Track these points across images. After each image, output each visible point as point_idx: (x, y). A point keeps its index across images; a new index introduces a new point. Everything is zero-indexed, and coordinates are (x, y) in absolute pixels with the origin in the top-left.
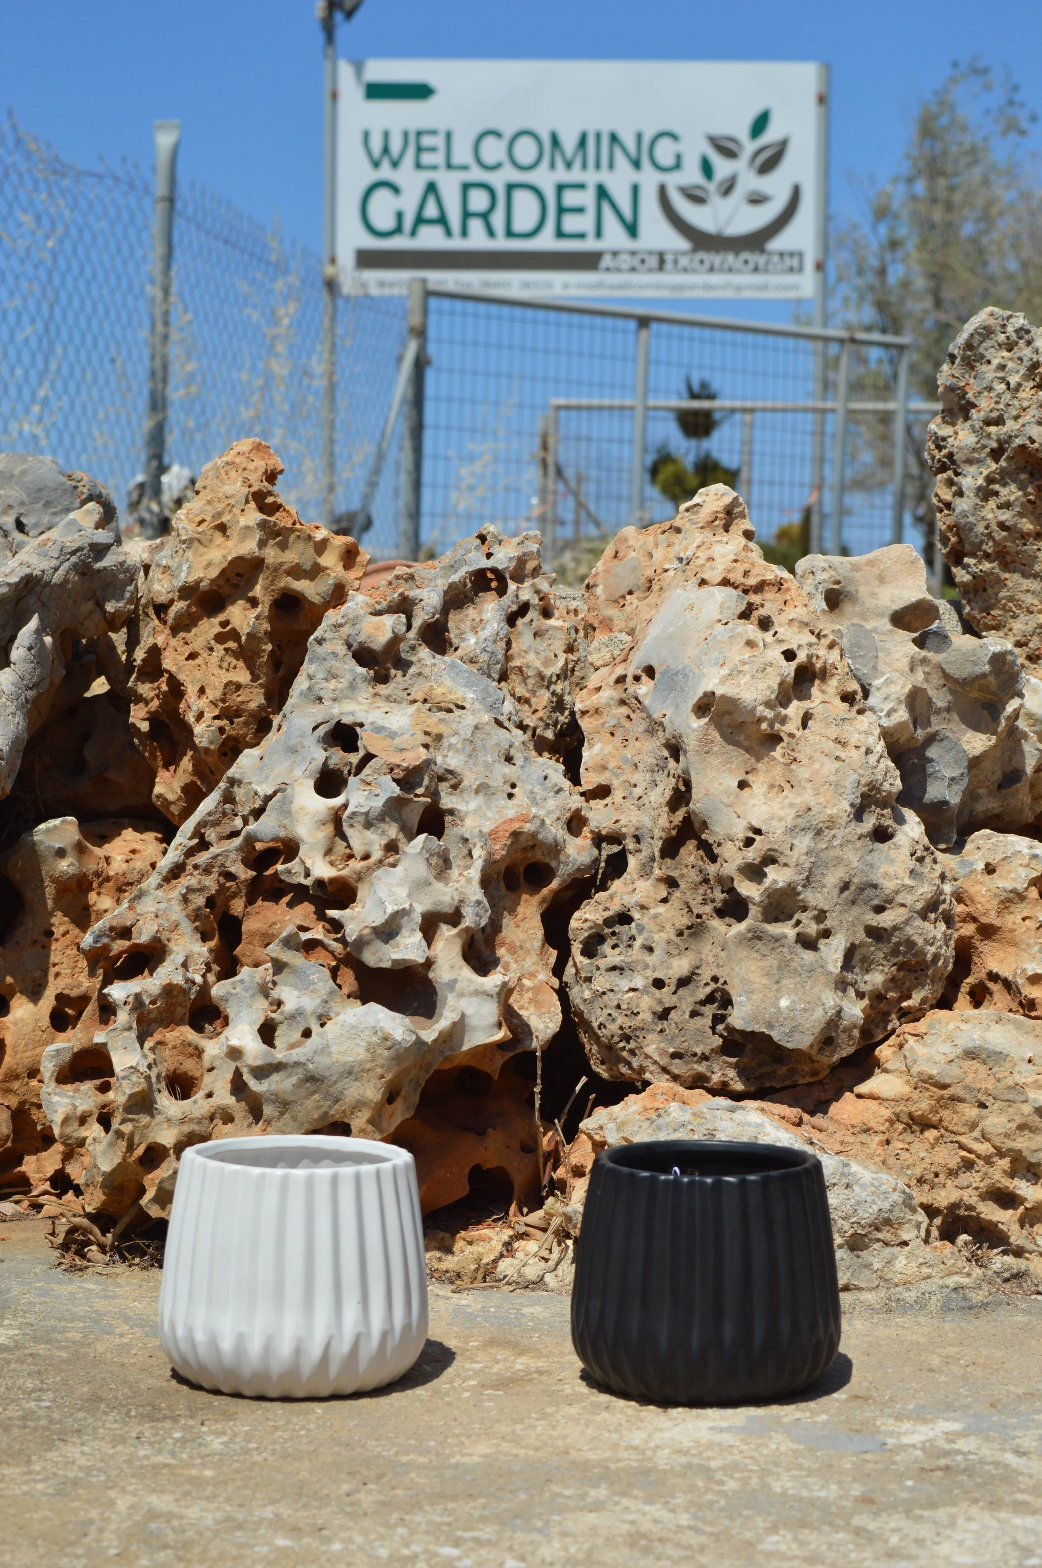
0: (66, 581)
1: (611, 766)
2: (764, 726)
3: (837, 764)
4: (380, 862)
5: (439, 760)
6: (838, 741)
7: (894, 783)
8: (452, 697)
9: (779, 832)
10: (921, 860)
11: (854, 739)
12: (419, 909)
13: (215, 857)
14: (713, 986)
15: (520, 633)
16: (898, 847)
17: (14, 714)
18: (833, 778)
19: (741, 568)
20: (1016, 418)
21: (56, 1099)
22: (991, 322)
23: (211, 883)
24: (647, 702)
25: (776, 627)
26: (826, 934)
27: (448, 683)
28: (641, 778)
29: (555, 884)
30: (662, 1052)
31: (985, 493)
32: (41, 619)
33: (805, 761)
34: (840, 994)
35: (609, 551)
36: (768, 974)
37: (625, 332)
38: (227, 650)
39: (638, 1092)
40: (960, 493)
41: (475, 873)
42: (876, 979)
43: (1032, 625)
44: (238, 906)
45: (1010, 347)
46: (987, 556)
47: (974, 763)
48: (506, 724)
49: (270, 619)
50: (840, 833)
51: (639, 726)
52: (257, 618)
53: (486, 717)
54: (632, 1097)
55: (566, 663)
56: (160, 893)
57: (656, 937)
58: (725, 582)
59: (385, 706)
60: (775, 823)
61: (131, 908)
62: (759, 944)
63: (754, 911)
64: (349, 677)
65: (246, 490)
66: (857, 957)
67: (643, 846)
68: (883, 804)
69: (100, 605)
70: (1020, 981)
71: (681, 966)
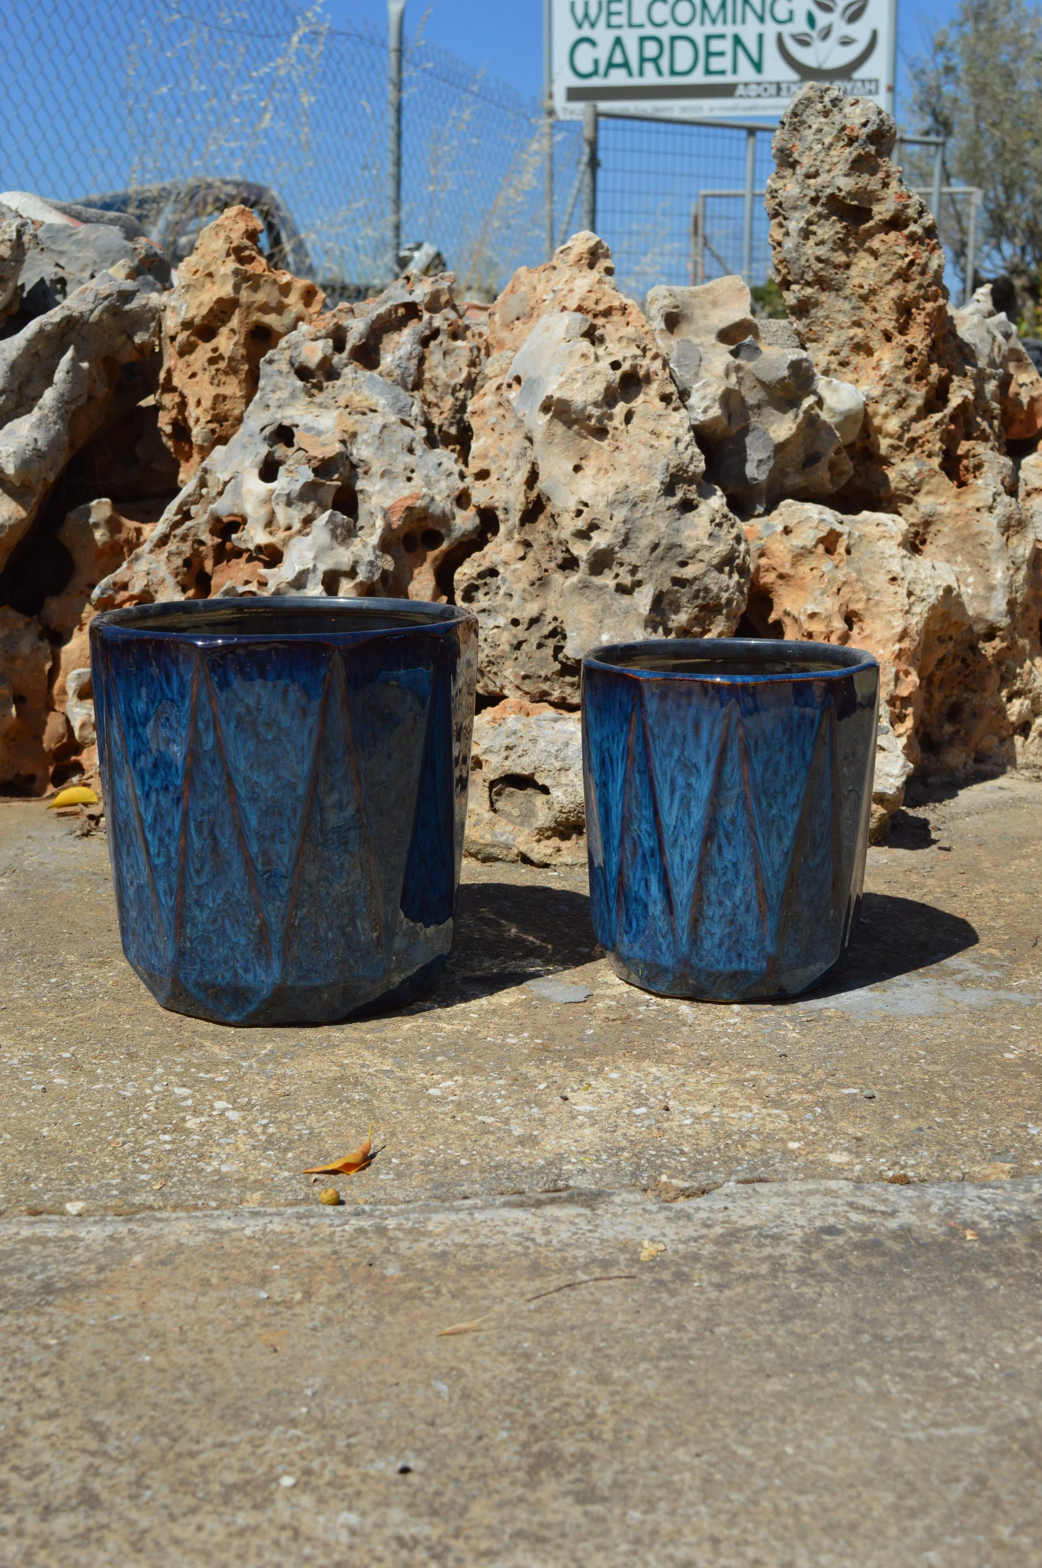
0: (100, 320)
1: (491, 454)
2: (593, 421)
3: (651, 451)
4: (299, 532)
5: (354, 452)
6: (653, 433)
7: (700, 465)
8: (365, 404)
9: (602, 505)
10: (720, 525)
11: (667, 430)
12: (322, 567)
13: (189, 529)
14: (553, 625)
15: (431, 353)
16: (700, 516)
17: (55, 423)
18: (647, 462)
19: (593, 297)
20: (829, 171)
21: (77, 710)
22: (812, 94)
23: (187, 548)
24: (515, 404)
25: (608, 343)
26: (639, 584)
27: (366, 392)
28: (510, 464)
29: (445, 546)
30: (516, 675)
31: (806, 234)
32: (77, 351)
33: (625, 449)
34: (649, 630)
35: (508, 288)
36: (594, 615)
37: (739, 139)
38: (217, 370)
39: (493, 705)
40: (787, 234)
41: (374, 540)
42: (681, 618)
43: (843, 338)
44: (208, 565)
45: (826, 114)
46: (808, 284)
47: (780, 448)
48: (412, 423)
49: (246, 345)
50: (651, 505)
51: (510, 424)
52: (235, 344)
53: (393, 418)
54: (489, 709)
55: (469, 374)
56: (152, 557)
57: (515, 587)
58: (579, 309)
59: (316, 411)
60: (599, 498)
61: (128, 568)
62: (588, 592)
63: (583, 566)
64: (290, 389)
65: (227, 246)
66: (665, 602)
67: (510, 516)
68: (690, 481)
69: (130, 338)
70: (803, 618)
71: (532, 609)
